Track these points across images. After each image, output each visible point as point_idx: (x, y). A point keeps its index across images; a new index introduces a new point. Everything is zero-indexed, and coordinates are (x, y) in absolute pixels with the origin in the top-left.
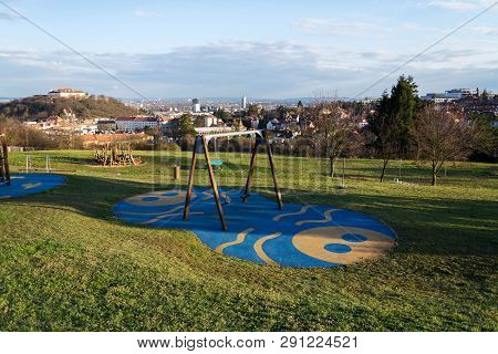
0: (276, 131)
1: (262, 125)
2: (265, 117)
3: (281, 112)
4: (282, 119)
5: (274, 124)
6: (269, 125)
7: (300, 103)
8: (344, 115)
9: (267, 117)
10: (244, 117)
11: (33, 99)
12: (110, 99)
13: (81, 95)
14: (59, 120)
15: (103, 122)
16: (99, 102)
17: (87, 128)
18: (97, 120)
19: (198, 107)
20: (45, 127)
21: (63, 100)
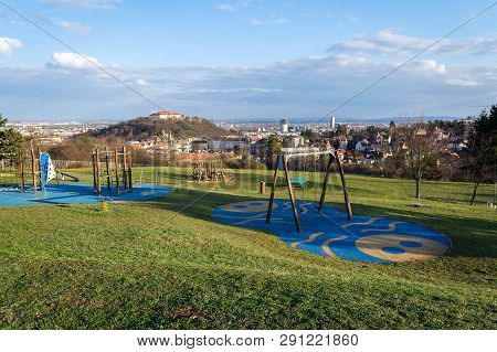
0: (365, 152)
1: (351, 146)
2: (355, 137)
3: (371, 132)
4: (372, 140)
5: (363, 145)
6: (359, 146)
7: (392, 123)
8: (442, 136)
9: (357, 137)
10: (333, 137)
11: (137, 121)
12: (204, 120)
13: (178, 116)
14: (158, 139)
15: (195, 142)
16: (193, 123)
17: (182, 147)
18: (191, 140)
19: (286, 127)
20: (146, 146)
21: (162, 122)
